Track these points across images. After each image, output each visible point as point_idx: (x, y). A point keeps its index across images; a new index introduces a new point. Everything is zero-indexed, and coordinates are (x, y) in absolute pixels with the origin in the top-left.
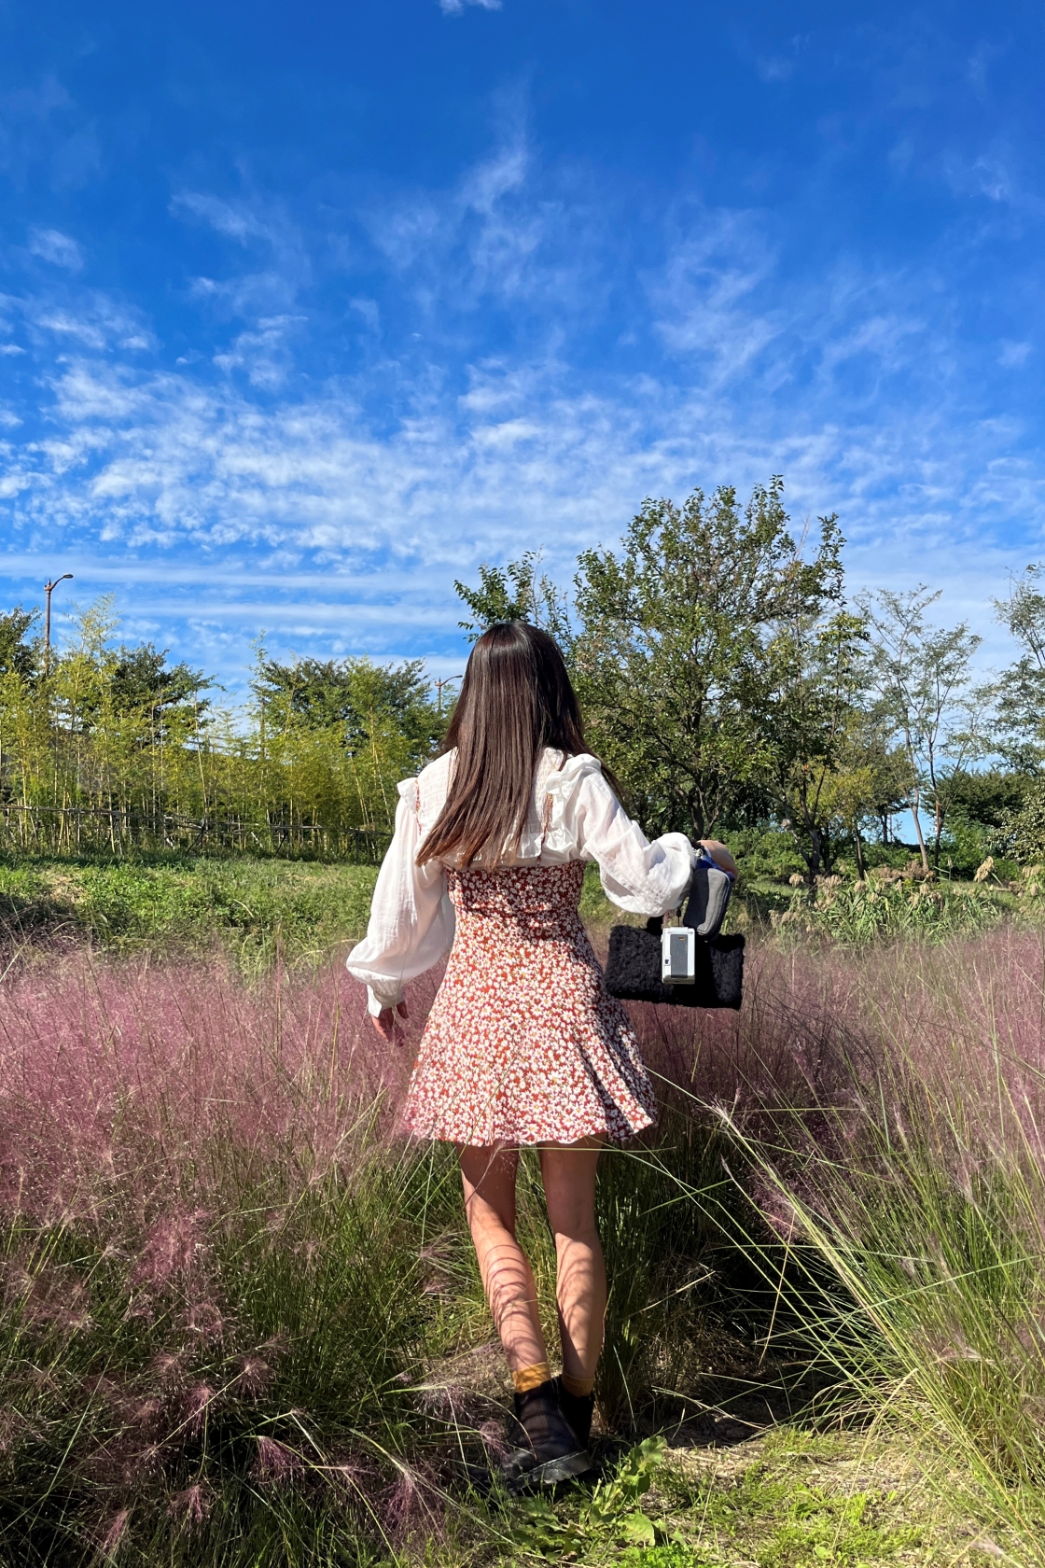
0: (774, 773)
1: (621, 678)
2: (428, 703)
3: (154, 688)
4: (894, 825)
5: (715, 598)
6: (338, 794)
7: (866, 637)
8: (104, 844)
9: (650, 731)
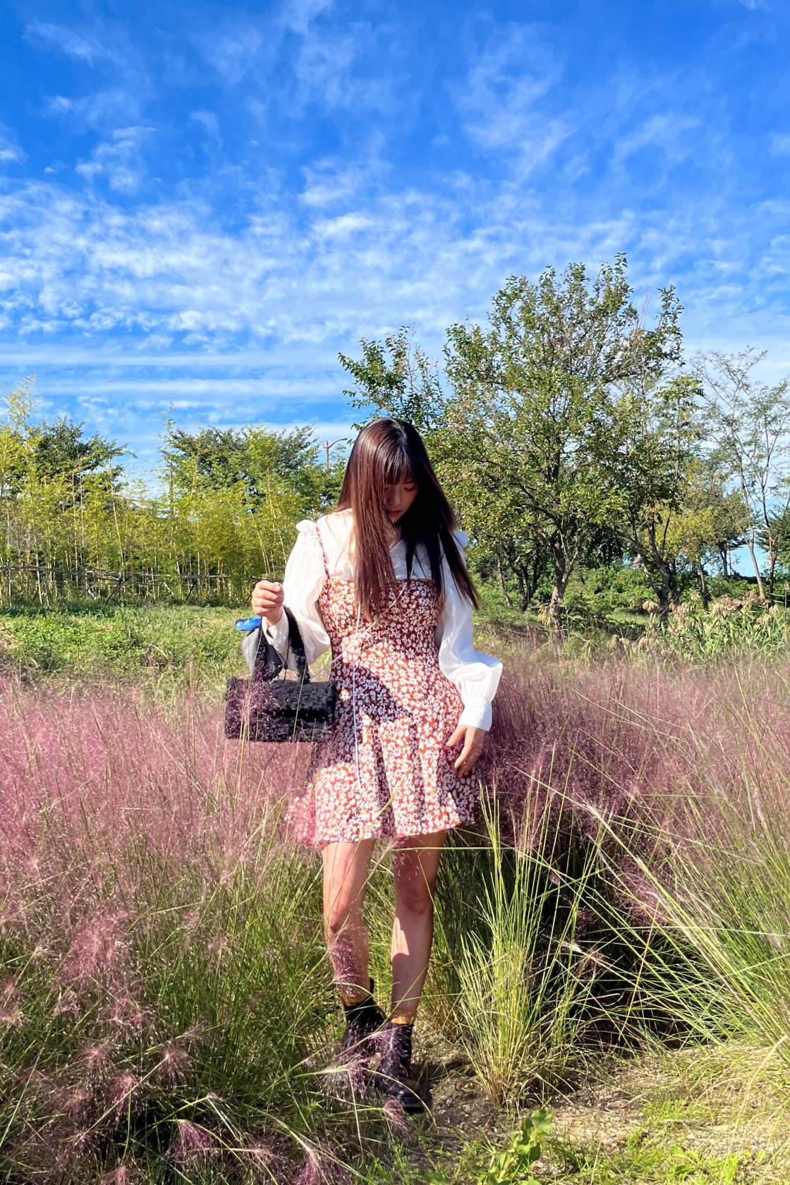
0: (625, 517)
1: (488, 435)
2: (318, 463)
3: (74, 457)
4: (733, 560)
5: (567, 362)
6: (242, 547)
7: (700, 393)
8: (33, 596)
9: (515, 482)
